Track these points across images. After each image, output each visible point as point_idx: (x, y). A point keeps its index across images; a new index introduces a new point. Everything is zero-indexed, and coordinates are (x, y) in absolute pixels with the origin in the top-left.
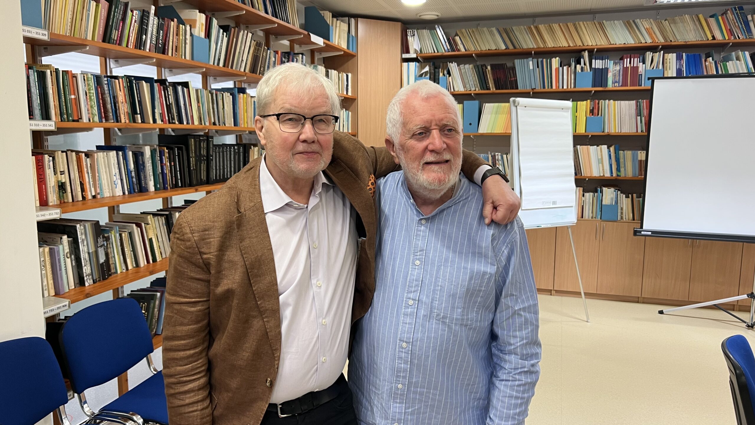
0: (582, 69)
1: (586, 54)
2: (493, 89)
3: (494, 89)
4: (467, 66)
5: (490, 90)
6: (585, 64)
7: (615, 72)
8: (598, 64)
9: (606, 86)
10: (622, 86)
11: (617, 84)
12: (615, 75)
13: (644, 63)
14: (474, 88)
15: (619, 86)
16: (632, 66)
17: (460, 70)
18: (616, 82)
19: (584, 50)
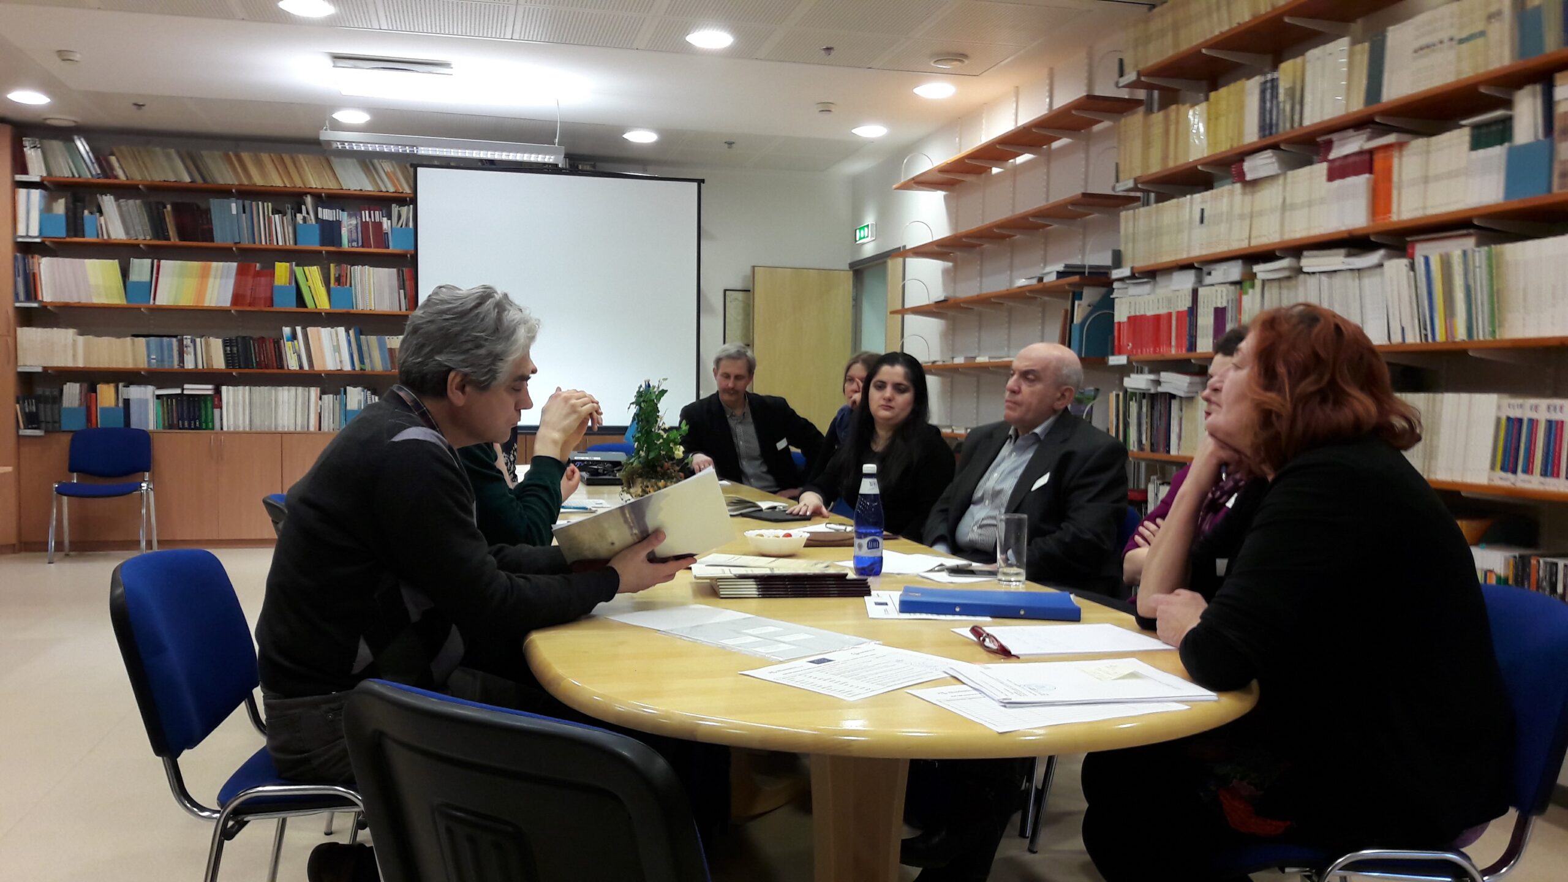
0: (304, 219)
1: (309, 199)
2: (174, 240)
3: (177, 240)
4: (131, 202)
5: (170, 240)
6: (308, 213)
7: (350, 227)
8: (326, 214)
9: (340, 244)
10: (363, 246)
11: (355, 244)
12: (351, 231)
13: (390, 218)
14: (143, 235)
15: (358, 247)
16: (373, 220)
17: (119, 206)
18: (353, 241)
19: (306, 194)
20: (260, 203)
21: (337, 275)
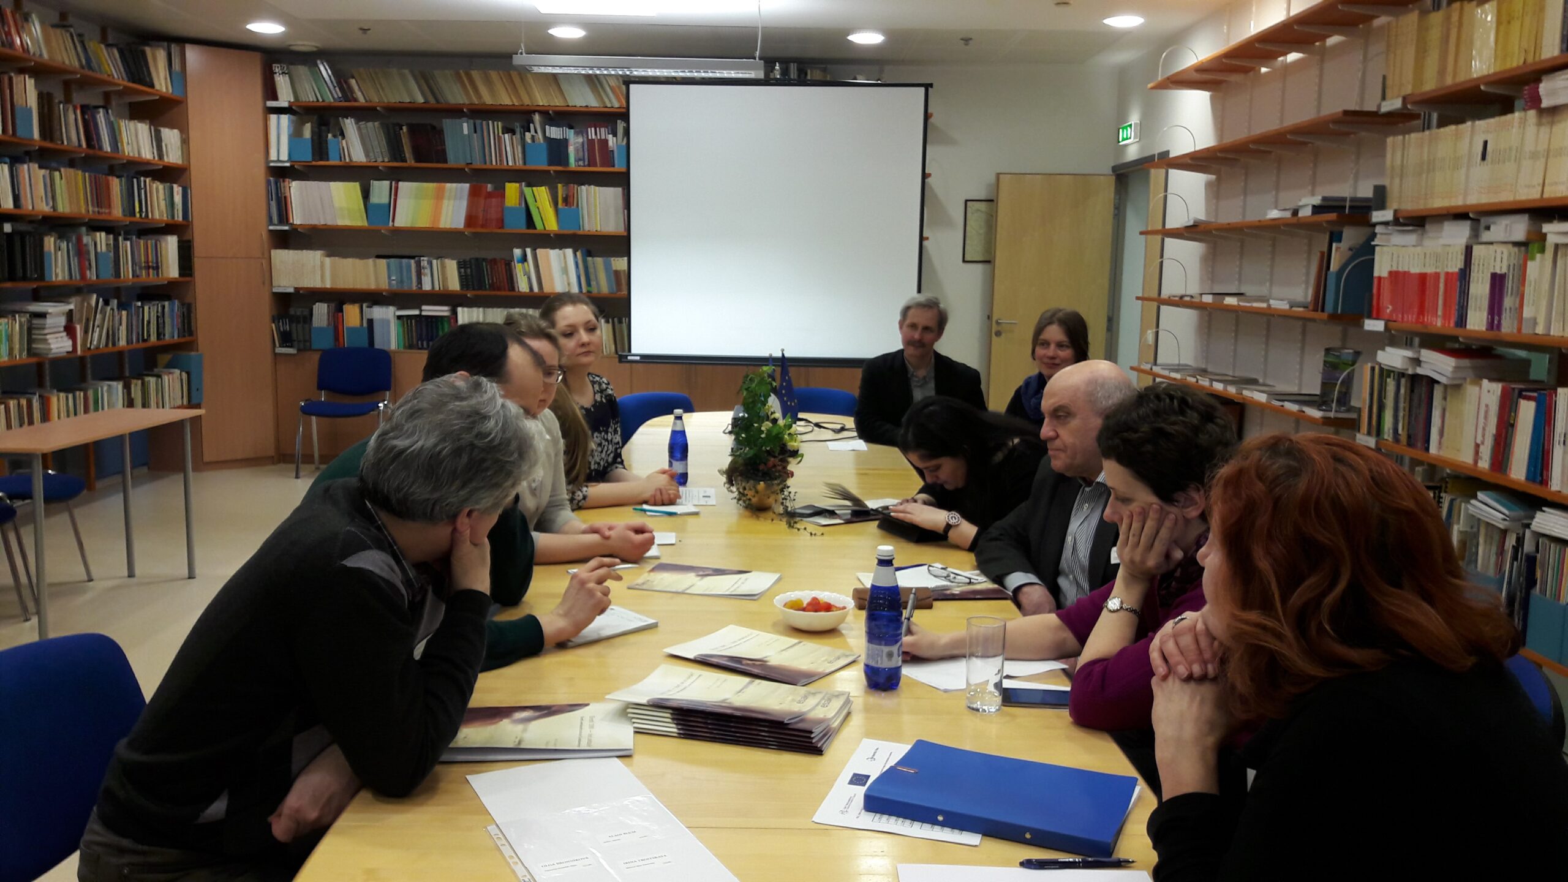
0: (533, 137)
1: (537, 118)
2: (411, 162)
3: (413, 162)
4: (370, 124)
5: (406, 162)
6: (536, 132)
7: (576, 145)
8: (554, 132)
9: (566, 162)
10: (589, 165)
11: (581, 163)
12: (578, 150)
13: (615, 135)
14: (382, 159)
15: (584, 166)
16: (599, 138)
17: (359, 129)
18: (580, 160)
19: (534, 112)
20: (490, 122)
21: (564, 196)
